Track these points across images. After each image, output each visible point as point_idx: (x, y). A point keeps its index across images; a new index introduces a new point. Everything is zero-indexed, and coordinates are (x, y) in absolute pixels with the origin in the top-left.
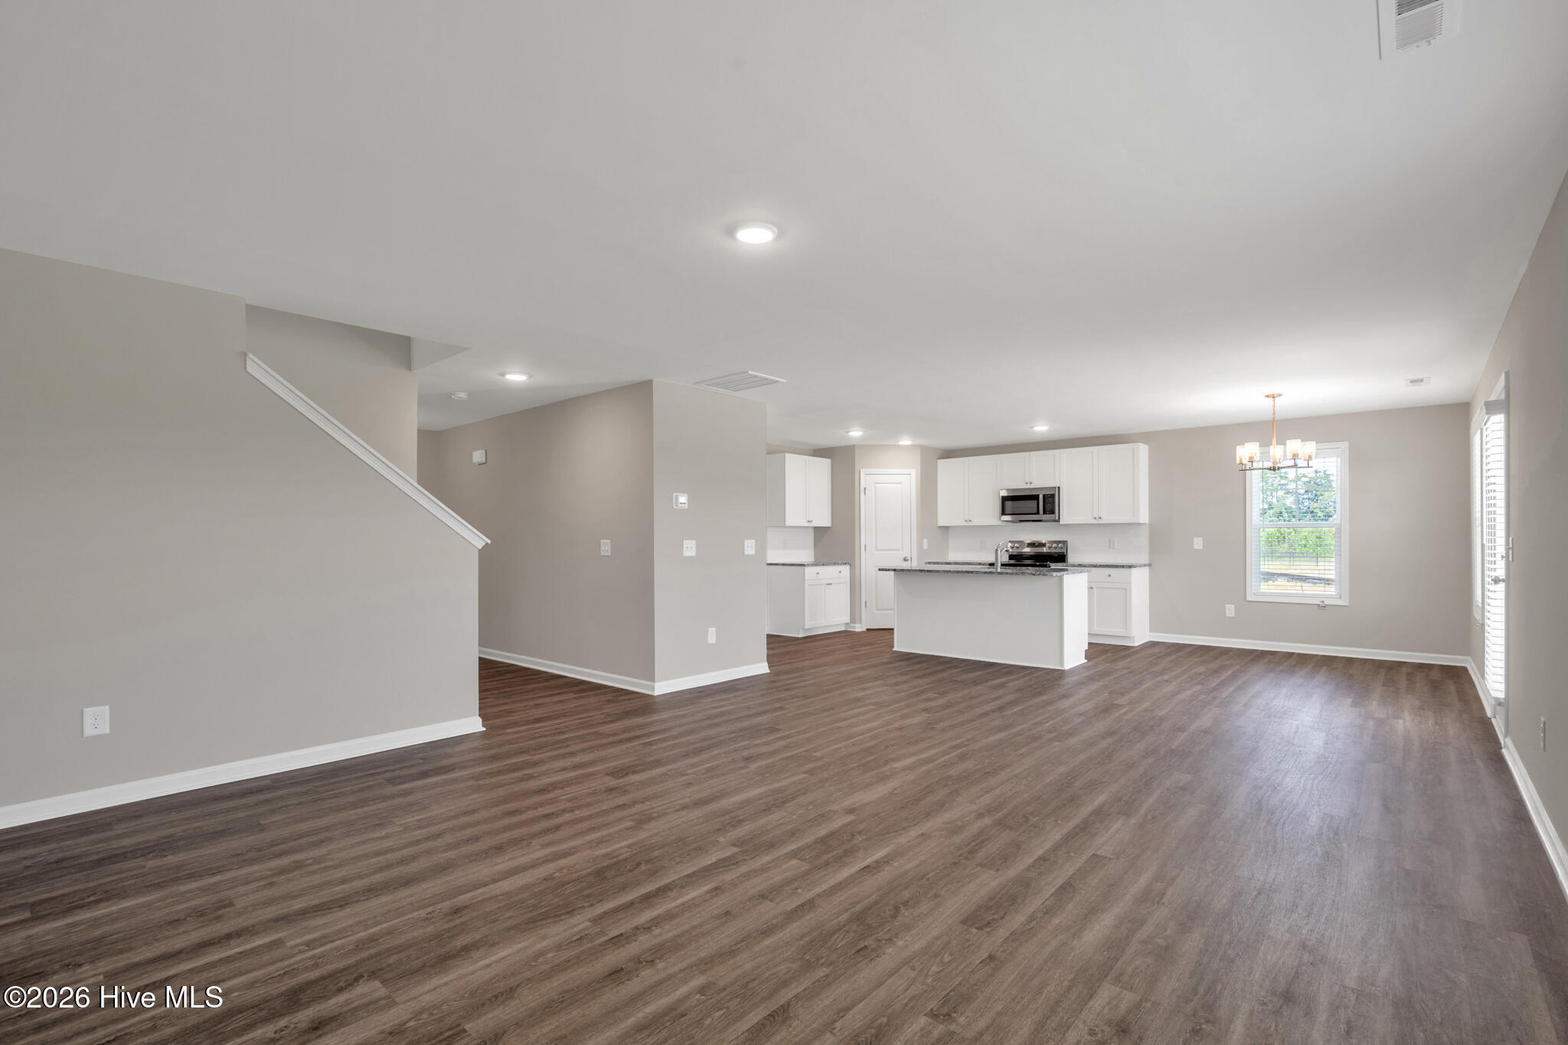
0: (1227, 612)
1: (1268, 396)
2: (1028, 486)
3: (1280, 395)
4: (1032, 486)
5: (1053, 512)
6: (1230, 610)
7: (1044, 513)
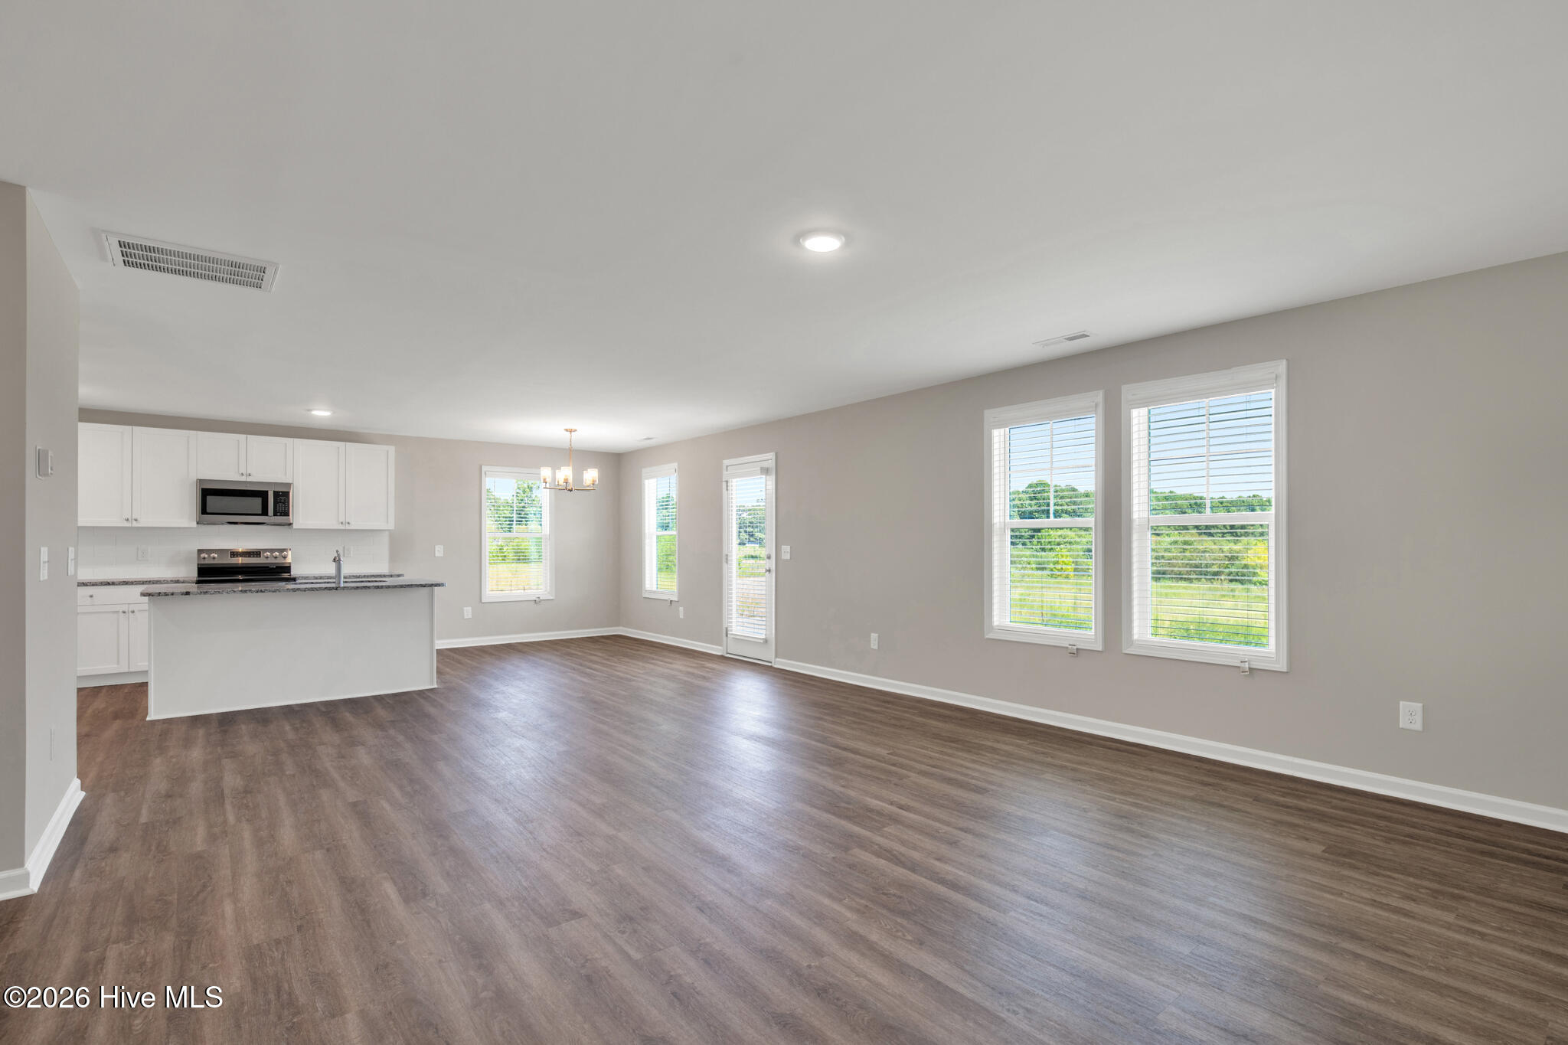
0: (465, 614)
1: (567, 430)
2: (243, 479)
3: (575, 430)
4: (249, 479)
5: (287, 514)
6: (468, 612)
7: (275, 515)
